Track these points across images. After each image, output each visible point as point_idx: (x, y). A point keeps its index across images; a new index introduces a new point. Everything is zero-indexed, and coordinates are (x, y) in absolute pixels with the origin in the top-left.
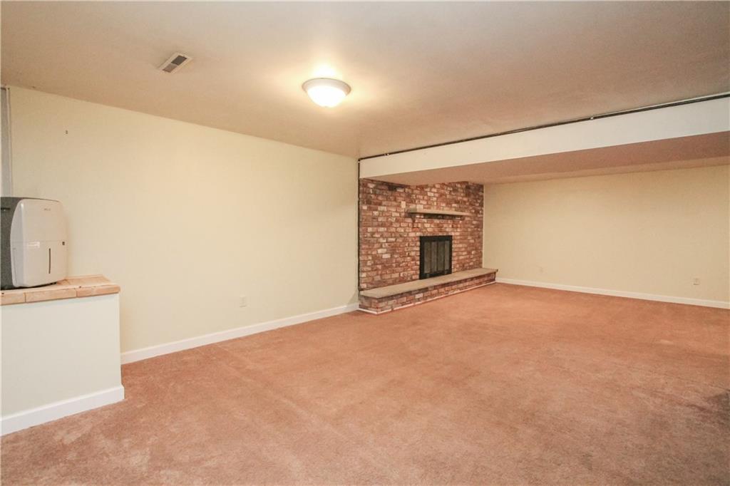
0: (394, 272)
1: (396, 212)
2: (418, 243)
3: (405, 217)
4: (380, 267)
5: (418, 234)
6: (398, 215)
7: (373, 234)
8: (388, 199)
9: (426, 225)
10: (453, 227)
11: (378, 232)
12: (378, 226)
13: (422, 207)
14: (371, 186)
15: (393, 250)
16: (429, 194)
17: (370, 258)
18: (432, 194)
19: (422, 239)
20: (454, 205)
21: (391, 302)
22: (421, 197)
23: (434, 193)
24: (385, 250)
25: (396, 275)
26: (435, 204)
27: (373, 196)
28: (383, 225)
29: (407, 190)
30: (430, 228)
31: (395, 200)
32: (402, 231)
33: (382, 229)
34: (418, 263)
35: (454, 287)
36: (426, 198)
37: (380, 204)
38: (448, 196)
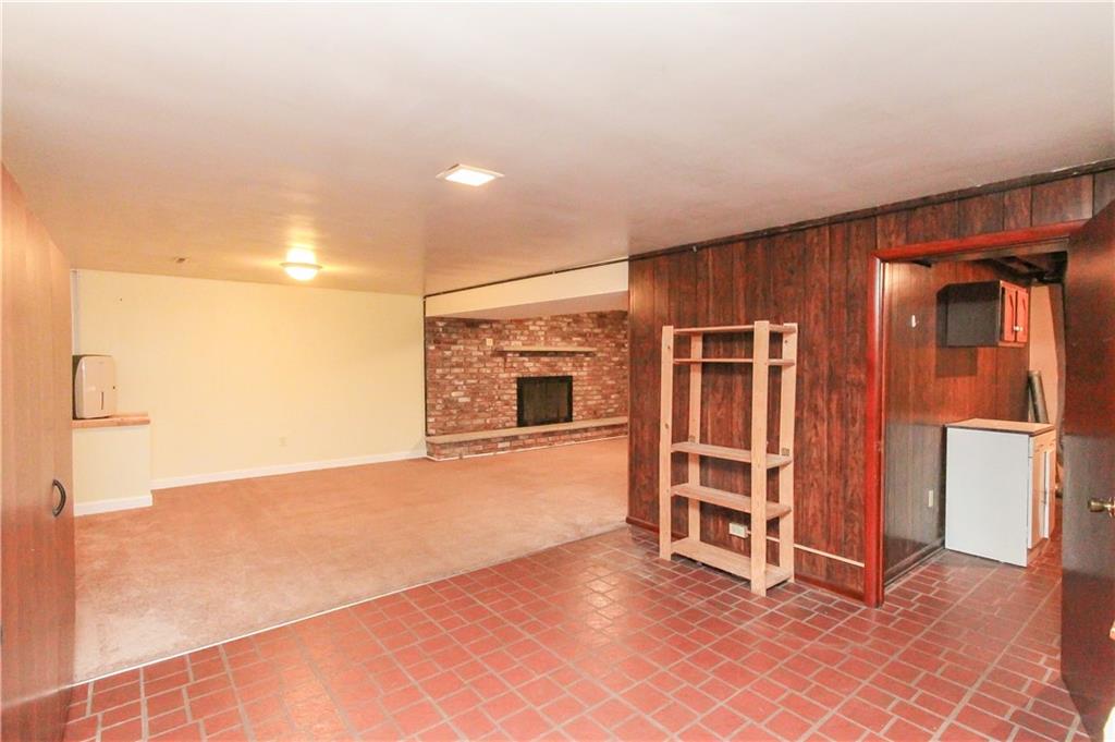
0: (475, 417)
1: (479, 350)
2: (515, 386)
3: (492, 355)
4: (455, 412)
5: (514, 375)
6: (482, 354)
7: (443, 376)
8: (466, 337)
9: (527, 365)
10: (574, 365)
11: (450, 373)
12: (453, 367)
13: (520, 343)
14: (441, 324)
15: (474, 392)
16: (531, 328)
17: (440, 401)
18: (538, 328)
19: (520, 381)
20: (574, 339)
21: (458, 450)
22: (519, 332)
23: (540, 326)
24: (462, 393)
25: (479, 421)
26: (542, 339)
27: (443, 335)
28: (459, 365)
29: (494, 326)
30: (532, 368)
31: (477, 337)
32: (488, 371)
33: (456, 370)
34: (515, 408)
35: (562, 437)
36: (526, 332)
37: (455, 343)
38: (565, 329)
